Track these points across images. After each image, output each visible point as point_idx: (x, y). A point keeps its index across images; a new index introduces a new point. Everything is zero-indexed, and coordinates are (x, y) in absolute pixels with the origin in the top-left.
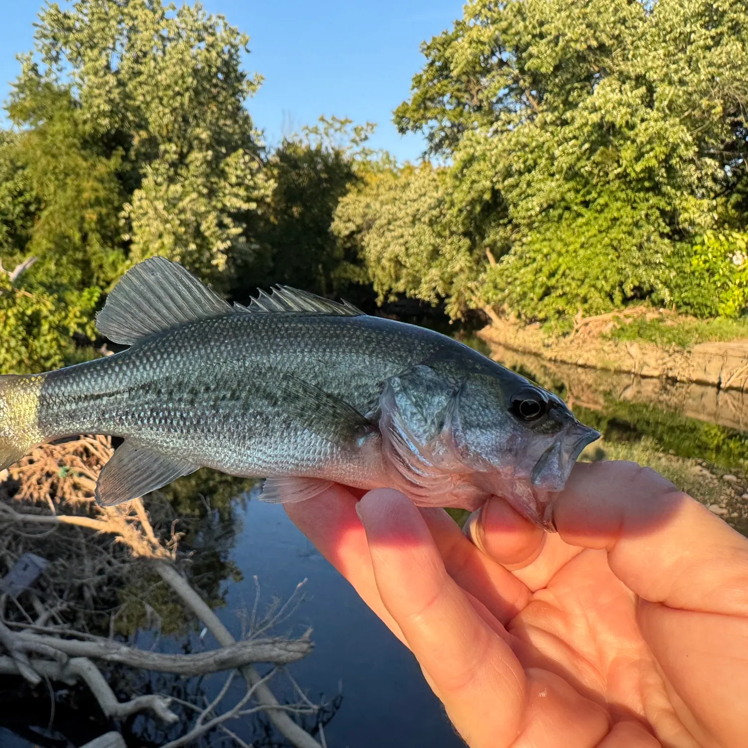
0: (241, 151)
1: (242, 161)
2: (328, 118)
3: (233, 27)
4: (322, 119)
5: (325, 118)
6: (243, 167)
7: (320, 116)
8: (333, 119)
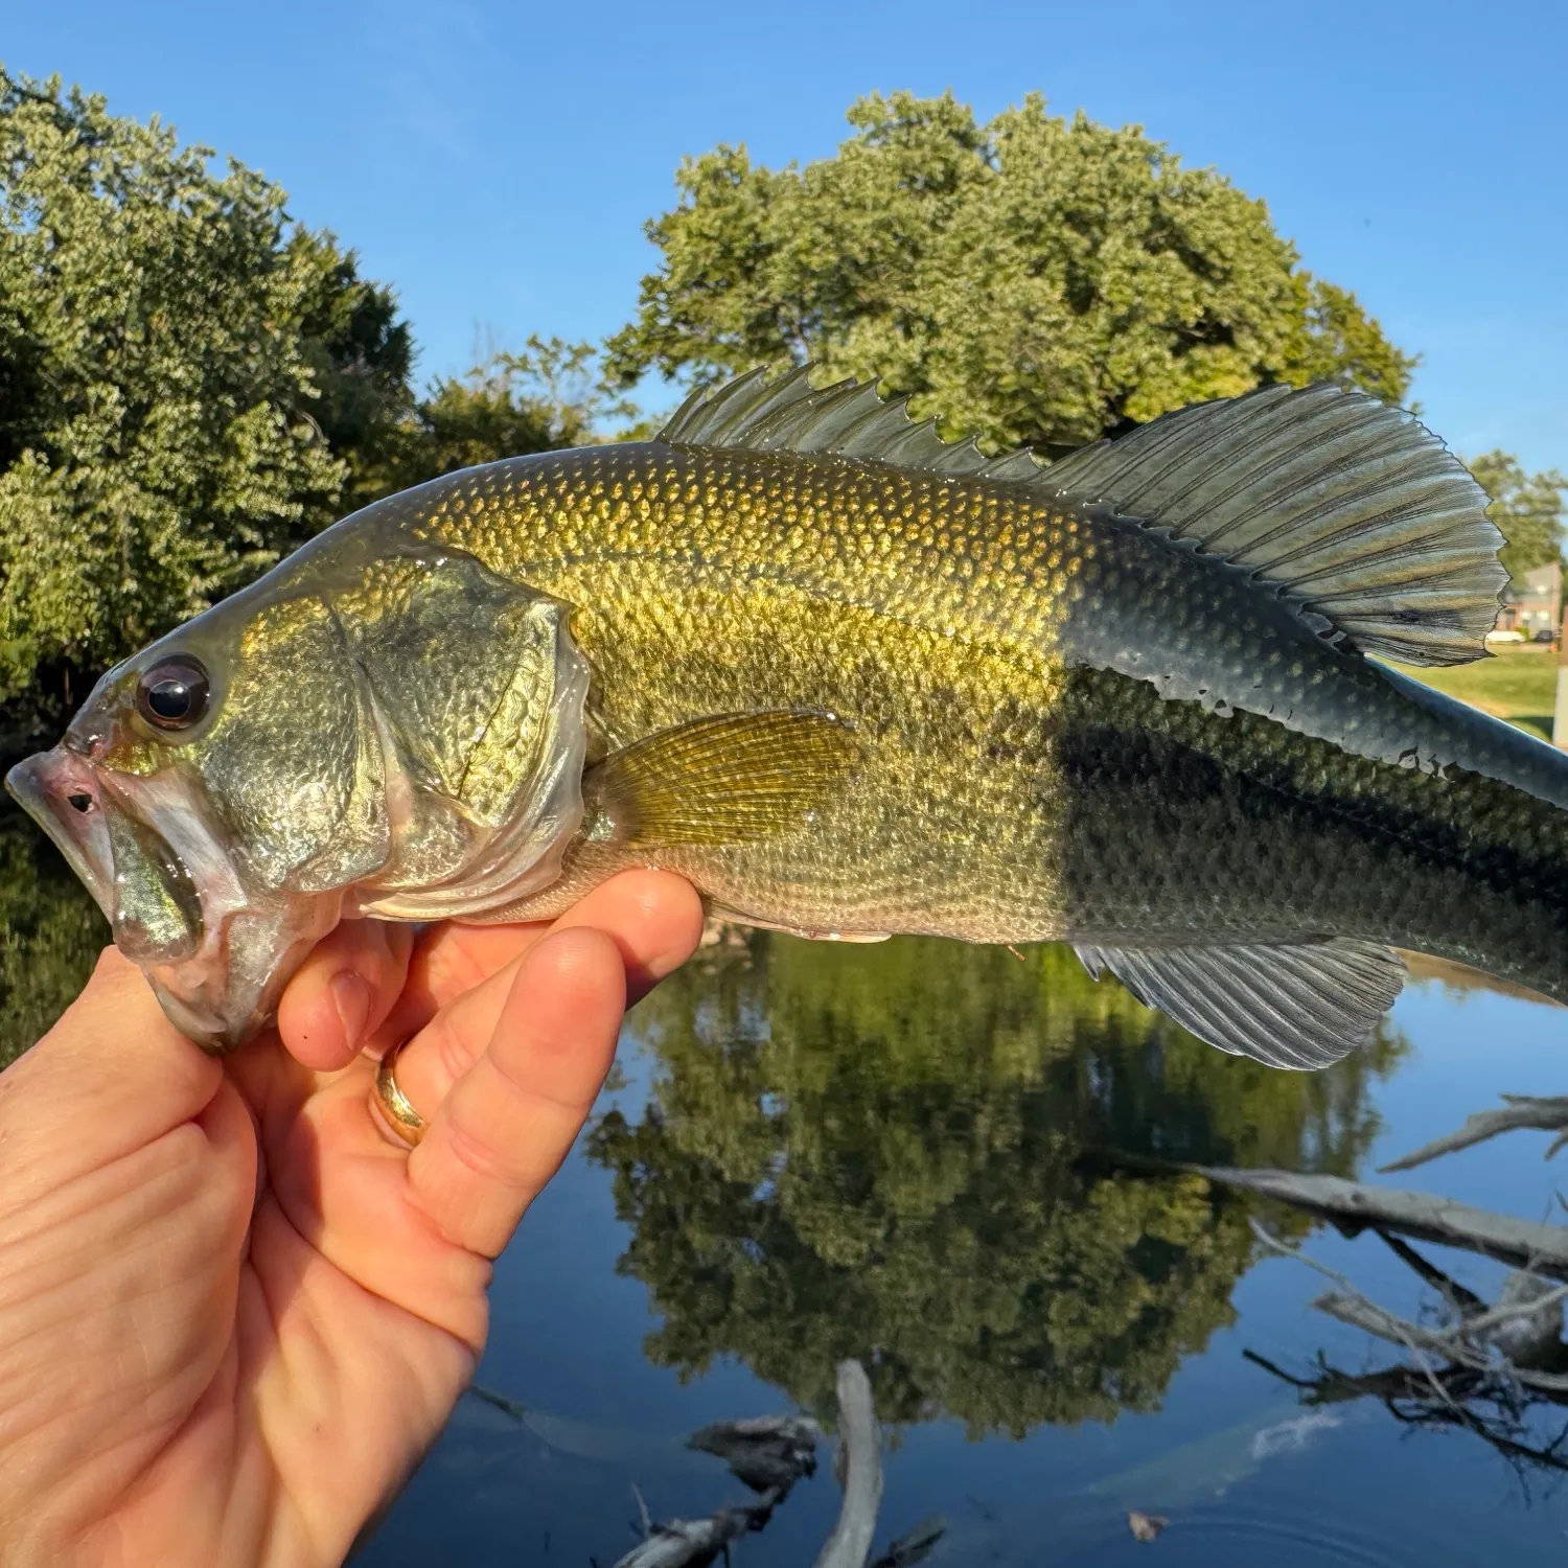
0: (266, 406)
1: (270, 423)
2: (546, 341)
3: (257, 172)
4: (534, 343)
5: (540, 340)
6: (274, 435)
7: (529, 337)
8: (556, 343)
